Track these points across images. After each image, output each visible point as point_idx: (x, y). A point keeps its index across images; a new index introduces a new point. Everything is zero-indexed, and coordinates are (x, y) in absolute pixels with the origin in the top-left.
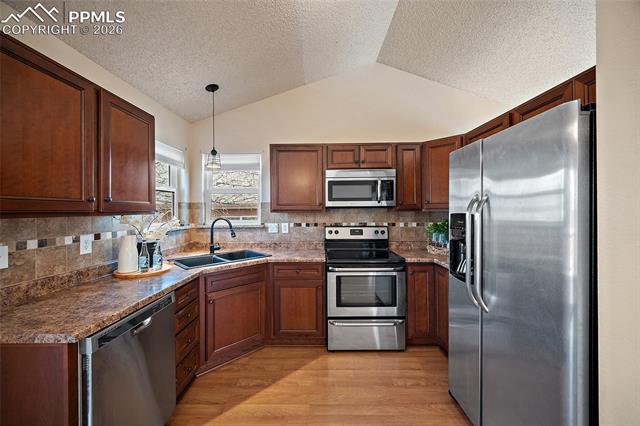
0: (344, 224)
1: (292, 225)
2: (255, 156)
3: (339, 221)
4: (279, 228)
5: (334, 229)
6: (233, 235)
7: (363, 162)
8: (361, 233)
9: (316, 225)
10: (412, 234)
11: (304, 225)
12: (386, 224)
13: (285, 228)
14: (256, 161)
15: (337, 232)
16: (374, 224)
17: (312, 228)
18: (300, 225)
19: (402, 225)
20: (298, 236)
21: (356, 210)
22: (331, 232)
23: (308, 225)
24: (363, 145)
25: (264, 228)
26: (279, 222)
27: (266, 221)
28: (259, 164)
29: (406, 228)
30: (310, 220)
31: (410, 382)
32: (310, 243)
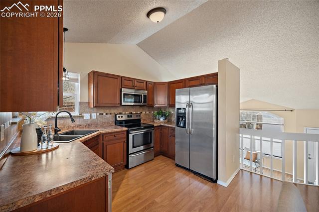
0: (123, 113)
1: (98, 114)
2: (76, 74)
3: (121, 112)
4: (91, 116)
5: (120, 115)
6: (73, 121)
7: (136, 86)
8: (131, 117)
9: (111, 114)
10: (148, 116)
11: (104, 114)
12: (139, 113)
13: (94, 116)
14: (76, 77)
15: (122, 117)
16: (135, 113)
17: (108, 116)
18: (103, 114)
19: (144, 113)
20: (101, 120)
21: (128, 107)
22: (119, 117)
23: (106, 114)
24: (136, 79)
25: (83, 117)
26: (91, 113)
27: (83, 113)
28: (78, 80)
29: (146, 114)
30: (108, 111)
31: (163, 167)
32: (108, 123)
